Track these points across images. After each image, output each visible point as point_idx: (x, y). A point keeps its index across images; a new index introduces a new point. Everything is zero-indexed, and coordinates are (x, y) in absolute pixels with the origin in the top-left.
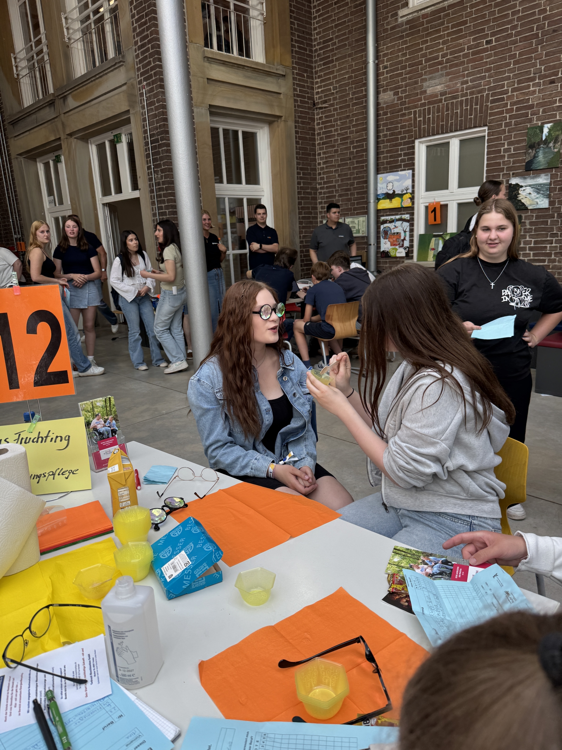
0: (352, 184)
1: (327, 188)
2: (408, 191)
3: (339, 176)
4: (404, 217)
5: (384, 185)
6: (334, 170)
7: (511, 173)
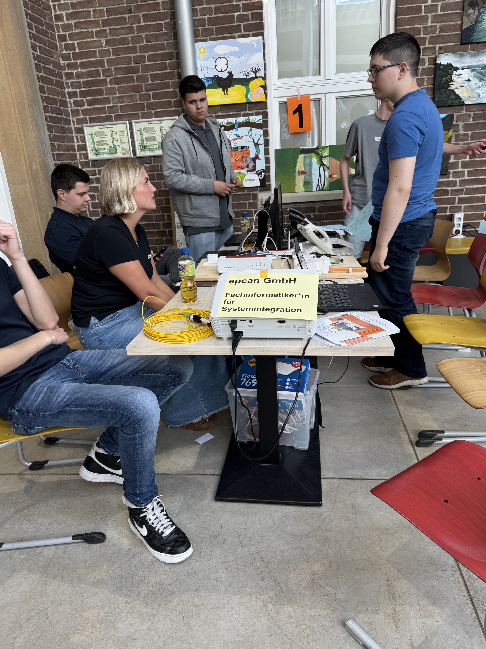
0: (140, 60)
1: (83, 65)
2: (258, 75)
3: (108, 42)
4: (253, 119)
5: (210, 63)
6: (94, 30)
7: (437, 47)
